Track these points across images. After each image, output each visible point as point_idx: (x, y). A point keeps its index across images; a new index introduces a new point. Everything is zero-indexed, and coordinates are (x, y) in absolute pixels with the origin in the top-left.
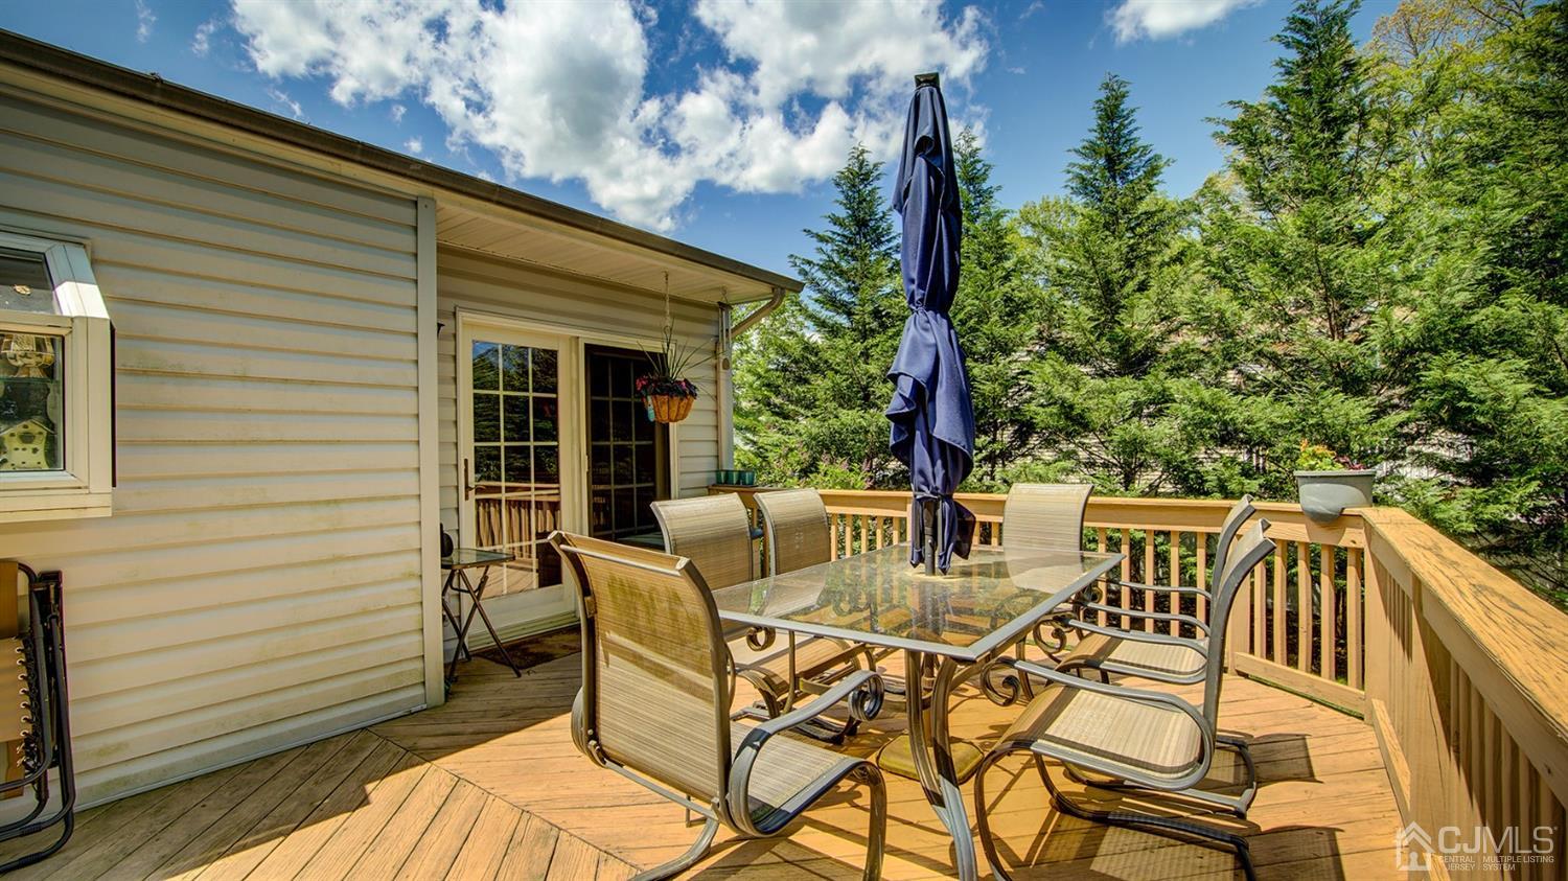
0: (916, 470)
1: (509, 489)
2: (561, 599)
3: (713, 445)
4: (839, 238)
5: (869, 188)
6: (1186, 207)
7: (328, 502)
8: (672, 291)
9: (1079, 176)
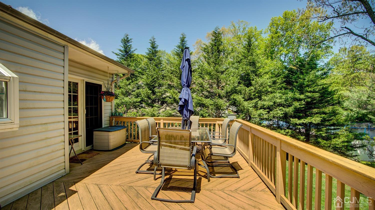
0: (184, 114)
1: (73, 118)
2: (79, 146)
3: (111, 107)
4: (121, 55)
5: (129, 44)
6: (195, 62)
7: (44, 124)
8: (109, 72)
9: (176, 51)
